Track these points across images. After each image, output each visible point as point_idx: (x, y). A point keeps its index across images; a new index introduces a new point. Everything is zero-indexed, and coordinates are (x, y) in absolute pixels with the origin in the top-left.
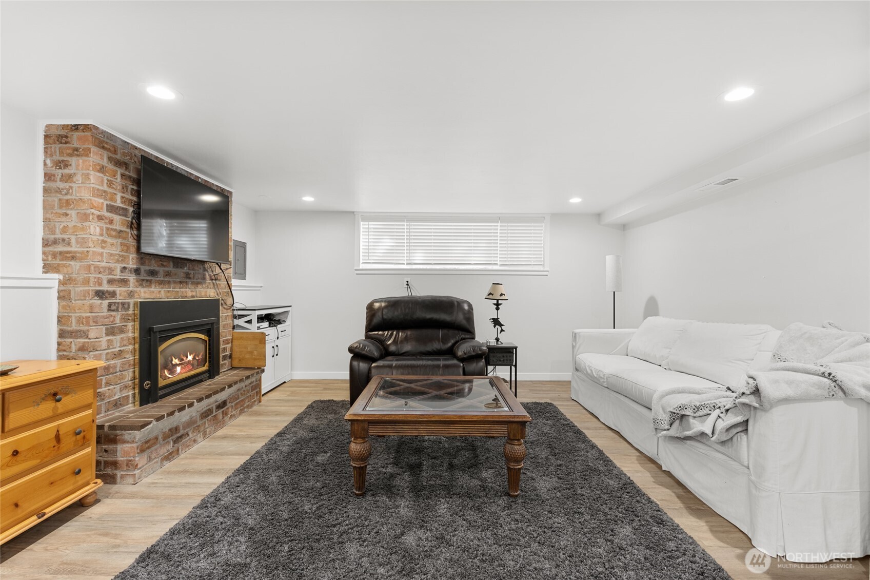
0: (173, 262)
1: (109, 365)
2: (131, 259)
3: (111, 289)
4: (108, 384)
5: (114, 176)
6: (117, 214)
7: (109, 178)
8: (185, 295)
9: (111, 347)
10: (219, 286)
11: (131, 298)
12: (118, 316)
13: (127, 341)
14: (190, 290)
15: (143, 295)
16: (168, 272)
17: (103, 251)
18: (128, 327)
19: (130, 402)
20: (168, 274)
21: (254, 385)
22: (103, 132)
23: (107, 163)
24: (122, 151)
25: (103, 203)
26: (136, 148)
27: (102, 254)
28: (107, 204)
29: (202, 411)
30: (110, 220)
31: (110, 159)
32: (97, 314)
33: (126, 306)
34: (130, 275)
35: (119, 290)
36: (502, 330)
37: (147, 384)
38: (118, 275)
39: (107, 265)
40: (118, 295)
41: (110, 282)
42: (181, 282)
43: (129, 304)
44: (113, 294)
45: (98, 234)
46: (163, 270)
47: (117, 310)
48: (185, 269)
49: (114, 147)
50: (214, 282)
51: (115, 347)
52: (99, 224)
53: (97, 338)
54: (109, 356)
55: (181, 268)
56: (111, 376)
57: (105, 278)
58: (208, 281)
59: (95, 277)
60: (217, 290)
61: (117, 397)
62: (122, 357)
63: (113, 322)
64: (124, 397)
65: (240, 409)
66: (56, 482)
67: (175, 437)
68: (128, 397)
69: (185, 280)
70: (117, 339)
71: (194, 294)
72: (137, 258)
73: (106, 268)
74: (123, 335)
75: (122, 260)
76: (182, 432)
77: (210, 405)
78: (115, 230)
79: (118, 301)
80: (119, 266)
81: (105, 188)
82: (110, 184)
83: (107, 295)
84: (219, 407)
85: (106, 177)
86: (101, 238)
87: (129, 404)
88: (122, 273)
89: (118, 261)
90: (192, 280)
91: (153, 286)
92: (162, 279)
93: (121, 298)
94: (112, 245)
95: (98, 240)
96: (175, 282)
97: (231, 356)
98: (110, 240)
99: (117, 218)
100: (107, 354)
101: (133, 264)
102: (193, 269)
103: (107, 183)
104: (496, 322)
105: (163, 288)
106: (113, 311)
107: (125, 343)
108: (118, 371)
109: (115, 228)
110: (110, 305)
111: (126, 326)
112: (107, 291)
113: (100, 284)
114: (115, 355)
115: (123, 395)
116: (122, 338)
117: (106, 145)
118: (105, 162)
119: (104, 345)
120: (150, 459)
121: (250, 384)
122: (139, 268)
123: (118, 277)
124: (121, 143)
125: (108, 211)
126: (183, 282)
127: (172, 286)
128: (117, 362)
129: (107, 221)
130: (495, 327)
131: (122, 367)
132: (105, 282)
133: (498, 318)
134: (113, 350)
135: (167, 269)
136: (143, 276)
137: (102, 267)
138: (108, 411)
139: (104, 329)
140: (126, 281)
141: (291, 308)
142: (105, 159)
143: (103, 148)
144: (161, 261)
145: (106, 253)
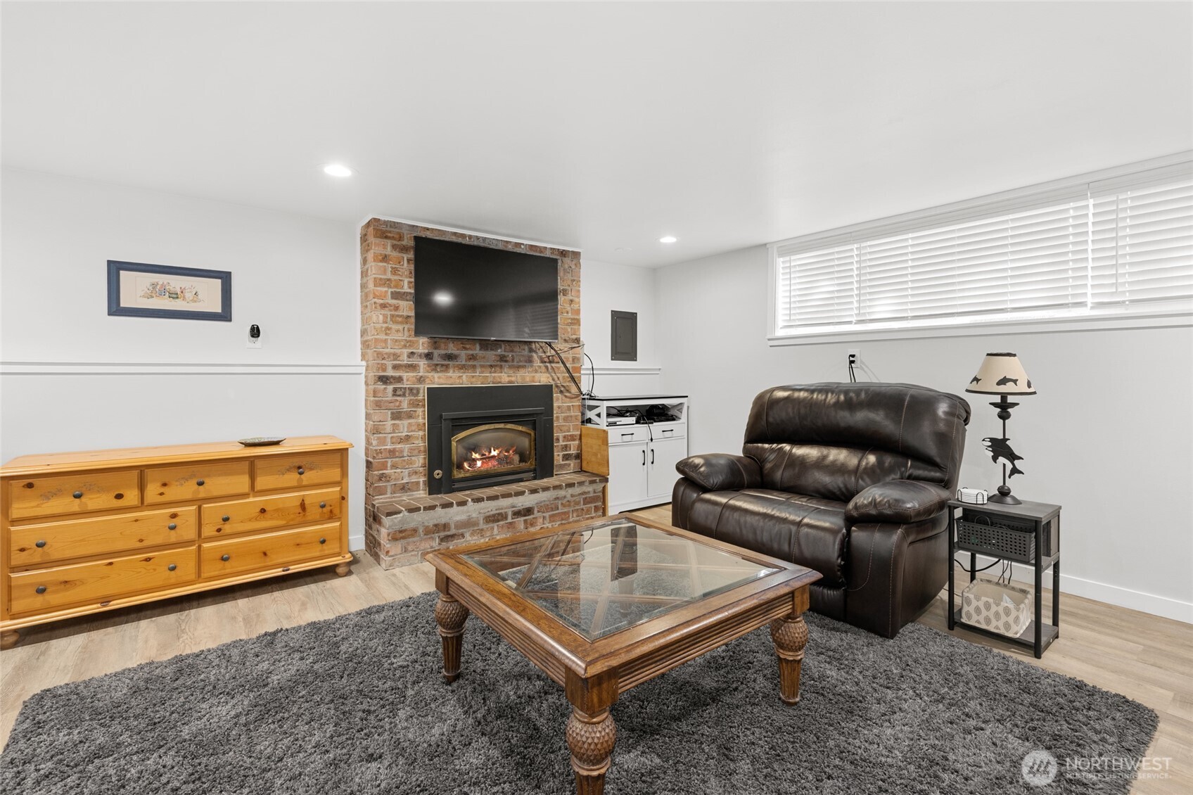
0: (480, 344)
1: (394, 449)
2: (421, 343)
3: (397, 374)
4: (394, 466)
5: (399, 263)
6: (403, 300)
7: (394, 266)
8: (499, 380)
9: (397, 431)
10: (556, 370)
11: (421, 383)
12: (405, 404)
13: (416, 427)
14: (506, 375)
15: (436, 380)
16: (472, 355)
17: (387, 337)
18: (418, 412)
19: (421, 488)
20: (472, 357)
21: (590, 497)
22: (386, 223)
23: (391, 251)
24: (409, 236)
25: (386, 292)
26: (428, 229)
27: (386, 341)
28: (392, 292)
29: (488, 514)
30: (395, 307)
31: (394, 247)
32: (381, 399)
33: (415, 391)
34: (419, 360)
35: (405, 375)
36: (1015, 471)
37: (438, 474)
38: (405, 360)
39: (392, 351)
40: (405, 380)
41: (395, 367)
42: (491, 366)
43: (418, 390)
44: (400, 379)
45: (381, 322)
46: (466, 354)
47: (404, 395)
48: (499, 351)
49: (399, 234)
50: (548, 365)
51: (402, 430)
52: (383, 312)
53: (380, 421)
54: (394, 440)
55: (491, 350)
56: (397, 459)
57: (389, 364)
58: (537, 363)
59: (378, 364)
60: (553, 375)
61: (404, 481)
62: (409, 442)
63: (398, 406)
64: (413, 482)
65: (559, 523)
66: (302, 544)
67: (442, 534)
68: (418, 483)
69: (499, 363)
70: (404, 423)
71: (513, 379)
72: (429, 343)
73: (391, 353)
74: (411, 421)
75: (410, 345)
76: (453, 531)
77: (502, 509)
78: (401, 316)
79: (405, 386)
80: (406, 351)
81: (389, 276)
82: (394, 271)
83: (392, 380)
84: (517, 514)
85: (390, 266)
86: (385, 325)
87: (419, 490)
88: (410, 358)
89: (405, 346)
90: (510, 364)
91: (451, 371)
92: (464, 363)
93: (409, 383)
94: (398, 331)
95: (382, 327)
96: (482, 366)
97: (579, 456)
98: (395, 327)
99: (402, 304)
100: (392, 437)
101: (424, 349)
102: (512, 351)
103: (391, 271)
104: (1000, 448)
105: (464, 373)
106: (399, 396)
107: (413, 428)
108: (405, 455)
109: (401, 314)
110: (395, 390)
111: (415, 411)
112: (392, 377)
113: (384, 370)
114: (401, 439)
115: (412, 481)
116: (409, 423)
117: (389, 235)
118: (389, 250)
119: (388, 427)
120: (405, 550)
121: (582, 494)
122: (432, 353)
123: (405, 362)
124: (408, 228)
125: (392, 298)
126: (496, 366)
127: (478, 370)
128: (405, 447)
129: (392, 308)
130: (995, 459)
131: (410, 453)
132: (390, 368)
133: (1005, 440)
134: (400, 434)
135: (471, 352)
136: (437, 360)
137: (386, 354)
138: (395, 493)
139: (389, 413)
140: (415, 366)
141: (686, 398)
142: (389, 248)
143: (386, 237)
144: (462, 344)
145: (391, 339)
